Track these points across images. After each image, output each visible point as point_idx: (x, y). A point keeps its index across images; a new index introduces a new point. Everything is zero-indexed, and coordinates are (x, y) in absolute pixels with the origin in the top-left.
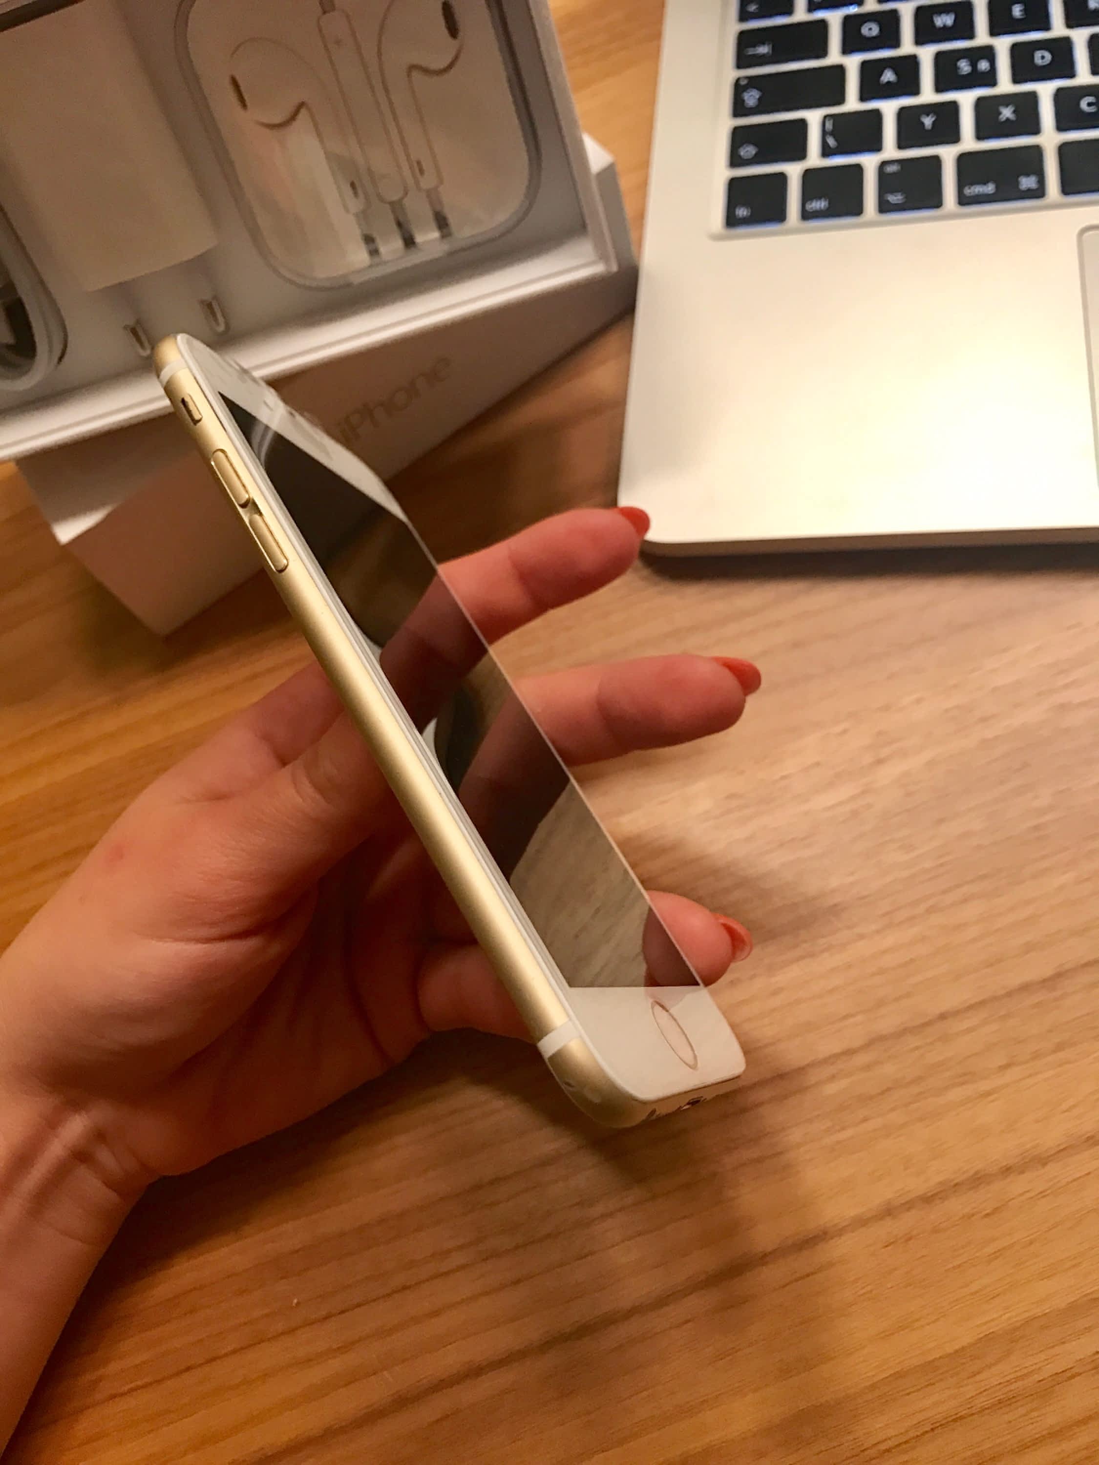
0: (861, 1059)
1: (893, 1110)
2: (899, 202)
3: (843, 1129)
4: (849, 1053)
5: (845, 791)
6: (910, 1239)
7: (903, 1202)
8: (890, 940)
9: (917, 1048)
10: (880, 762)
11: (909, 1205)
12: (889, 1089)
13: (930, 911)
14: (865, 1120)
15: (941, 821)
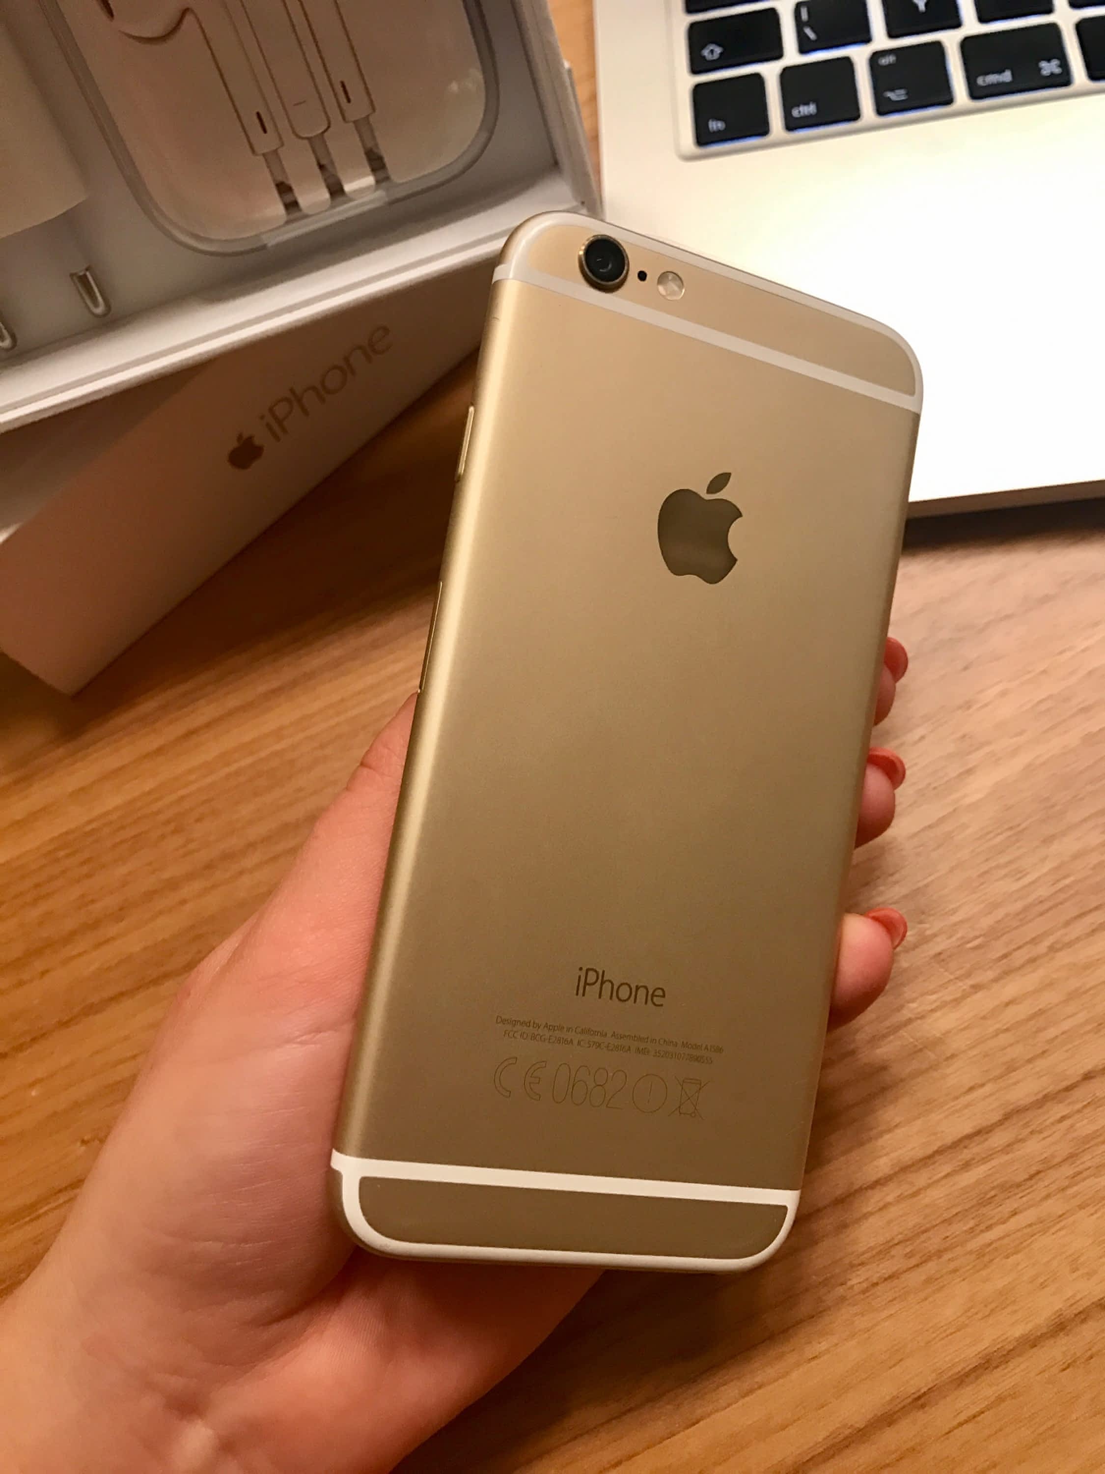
0: (999, 1139)
1: (1047, 1197)
2: (903, 100)
4: (982, 1132)
6: (1091, 1357)
7: (1076, 1312)
8: (1011, 988)
9: (1063, 1118)
10: (967, 773)
11: (1083, 1316)
12: (1038, 1173)
13: (1053, 949)
14: (1014, 1214)
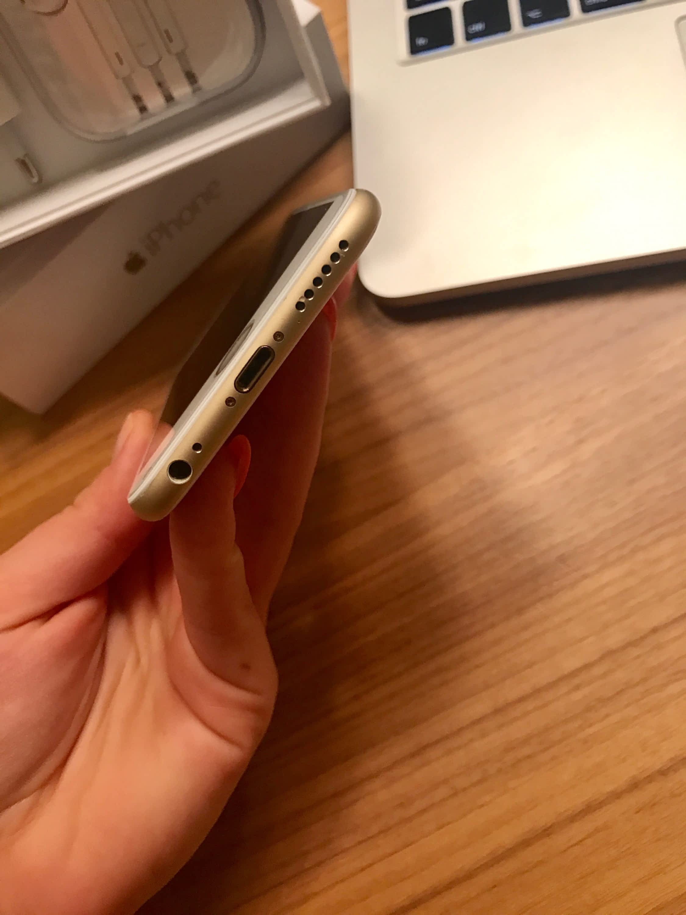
0: (597, 671)
1: (627, 706)
2: (538, 17)
3: (591, 725)
4: (587, 667)
5: (557, 467)
6: (654, 805)
7: (645, 776)
9: (638, 657)
10: (580, 442)
11: (650, 779)
12: (622, 691)
13: (634, 552)
14: (607, 716)
15: (632, 482)
